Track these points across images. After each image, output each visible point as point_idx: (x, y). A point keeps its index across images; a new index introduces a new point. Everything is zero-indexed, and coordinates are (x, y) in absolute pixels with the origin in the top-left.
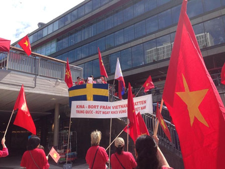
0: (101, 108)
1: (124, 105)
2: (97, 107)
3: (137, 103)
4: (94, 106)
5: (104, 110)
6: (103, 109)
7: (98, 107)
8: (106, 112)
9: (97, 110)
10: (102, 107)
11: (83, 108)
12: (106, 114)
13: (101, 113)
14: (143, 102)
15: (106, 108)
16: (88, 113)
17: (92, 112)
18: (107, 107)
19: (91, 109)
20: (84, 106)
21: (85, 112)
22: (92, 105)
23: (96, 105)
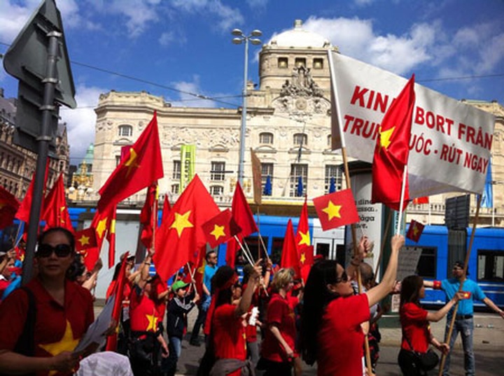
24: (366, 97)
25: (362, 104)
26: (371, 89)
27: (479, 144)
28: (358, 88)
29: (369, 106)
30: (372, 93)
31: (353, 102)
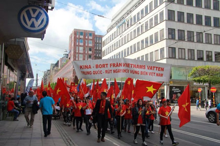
0: (111, 67)
1: (138, 65)
2: (106, 66)
3: (153, 68)
4: (103, 65)
5: (115, 68)
6: (113, 67)
7: (108, 65)
8: (117, 70)
9: (106, 69)
10: (112, 65)
11: (90, 69)
12: (117, 72)
13: (111, 72)
14: (161, 69)
15: (117, 66)
16: (96, 74)
17: (101, 72)
18: (117, 64)
19: (99, 69)
20: (90, 66)
21: (92, 72)
22: (100, 65)
23: (105, 64)
24: (83, 67)
25: (82, 69)
26: (83, 65)
27: (117, 67)
28: (80, 66)
29: (84, 68)
30: (84, 66)
31: (81, 69)
